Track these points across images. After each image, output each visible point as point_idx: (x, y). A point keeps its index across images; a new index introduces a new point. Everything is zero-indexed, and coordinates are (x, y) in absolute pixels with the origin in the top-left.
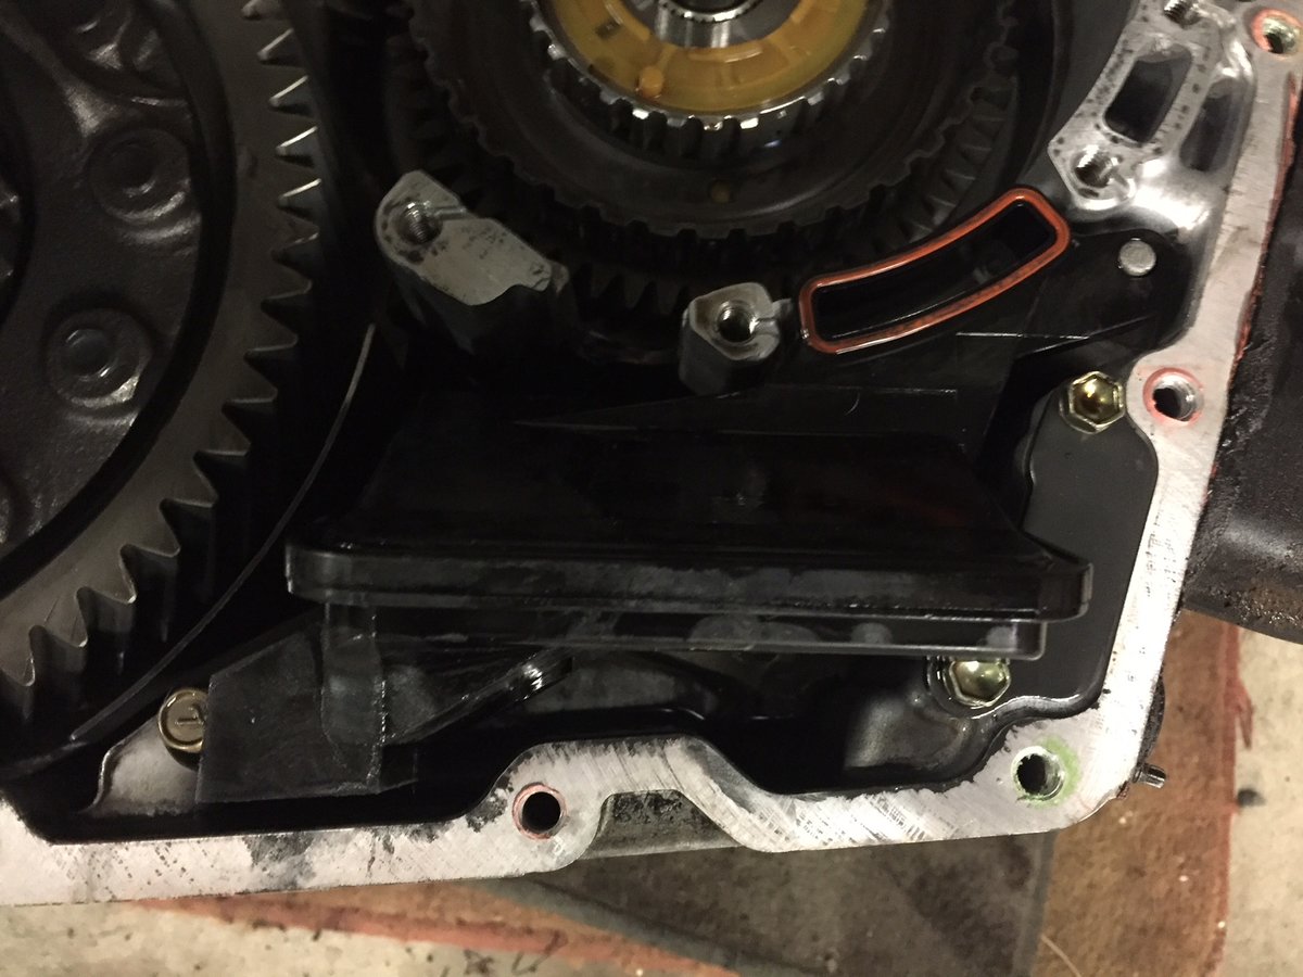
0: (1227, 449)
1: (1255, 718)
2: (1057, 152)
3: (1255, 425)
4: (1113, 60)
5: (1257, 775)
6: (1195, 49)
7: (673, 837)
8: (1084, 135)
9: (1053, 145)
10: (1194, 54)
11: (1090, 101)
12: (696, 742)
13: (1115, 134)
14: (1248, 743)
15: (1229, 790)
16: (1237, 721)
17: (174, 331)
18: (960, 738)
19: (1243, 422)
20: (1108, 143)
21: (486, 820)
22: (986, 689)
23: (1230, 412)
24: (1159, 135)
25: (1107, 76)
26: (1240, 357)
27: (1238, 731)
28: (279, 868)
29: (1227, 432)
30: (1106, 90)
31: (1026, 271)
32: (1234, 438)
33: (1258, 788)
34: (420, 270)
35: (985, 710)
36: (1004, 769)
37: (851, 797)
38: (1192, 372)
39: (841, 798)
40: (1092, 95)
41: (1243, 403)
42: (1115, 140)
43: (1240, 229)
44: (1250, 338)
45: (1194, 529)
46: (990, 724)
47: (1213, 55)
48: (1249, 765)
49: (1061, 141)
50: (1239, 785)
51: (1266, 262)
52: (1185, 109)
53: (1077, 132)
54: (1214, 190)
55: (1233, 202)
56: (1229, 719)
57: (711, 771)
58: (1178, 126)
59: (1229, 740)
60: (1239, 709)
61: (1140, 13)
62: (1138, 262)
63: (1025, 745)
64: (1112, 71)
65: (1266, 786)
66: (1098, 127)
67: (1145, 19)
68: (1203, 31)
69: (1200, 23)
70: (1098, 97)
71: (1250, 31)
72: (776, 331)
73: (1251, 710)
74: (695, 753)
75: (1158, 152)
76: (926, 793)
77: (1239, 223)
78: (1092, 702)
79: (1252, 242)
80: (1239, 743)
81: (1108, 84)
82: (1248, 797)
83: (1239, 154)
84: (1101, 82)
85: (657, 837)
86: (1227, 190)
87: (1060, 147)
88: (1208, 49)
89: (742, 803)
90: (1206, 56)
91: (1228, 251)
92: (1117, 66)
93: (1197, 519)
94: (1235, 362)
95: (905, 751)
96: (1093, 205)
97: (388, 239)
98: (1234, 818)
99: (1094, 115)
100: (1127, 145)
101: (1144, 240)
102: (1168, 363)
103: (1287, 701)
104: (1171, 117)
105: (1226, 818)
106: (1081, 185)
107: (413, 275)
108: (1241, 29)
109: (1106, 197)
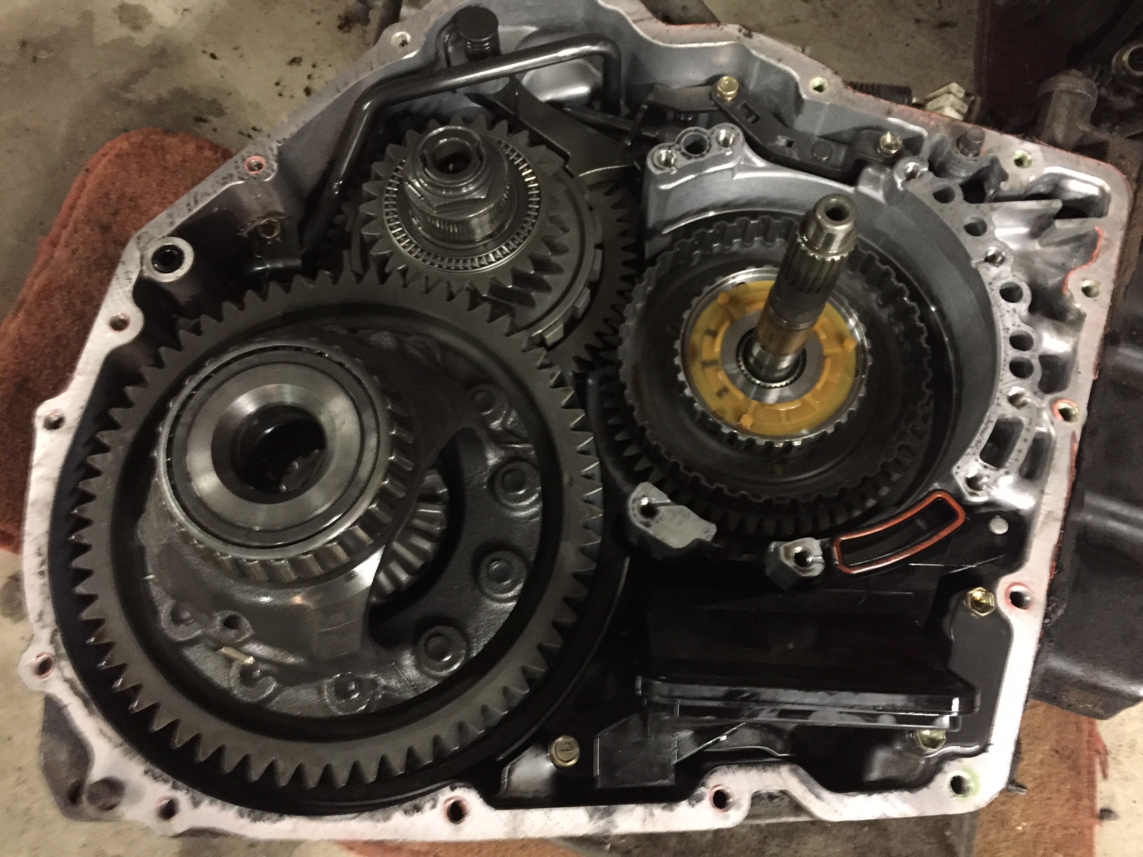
0: (1046, 624)
1: (1109, 758)
2: (957, 473)
3: (1060, 612)
4: (983, 426)
5: (1112, 798)
6: (1024, 420)
7: (779, 814)
8: (970, 464)
9: (954, 470)
10: (1025, 423)
11: (972, 447)
12: (794, 766)
13: (985, 464)
14: (1105, 776)
15: (1092, 809)
16: (1097, 760)
17: (532, 559)
18: (921, 768)
19: (1054, 611)
20: (982, 468)
21: (697, 802)
22: (934, 743)
23: (1048, 605)
24: (1007, 464)
25: (981, 434)
26: (1052, 577)
27: (1098, 768)
28: (602, 823)
29: (1046, 616)
30: (979, 442)
31: (944, 533)
32: (1050, 618)
33: (1113, 808)
34: (651, 531)
35: (935, 753)
36: (943, 781)
37: (870, 795)
38: (1029, 586)
39: (866, 795)
40: (973, 444)
41: (1053, 601)
42: (985, 467)
43: (1049, 512)
44: (1057, 567)
45: (1033, 663)
46: (935, 761)
47: (1033, 423)
48: (1107, 791)
49: (958, 467)
50: (1100, 805)
51: (1063, 528)
52: (1020, 451)
53: (966, 462)
54: (1036, 491)
55: (1045, 498)
56: (1091, 759)
57: (803, 781)
58: (1016, 460)
59: (1092, 773)
60: (1098, 752)
61: (996, 401)
62: (999, 528)
63: (953, 770)
64: (983, 432)
65: (1118, 807)
66: (976, 460)
67: (999, 405)
68: (1028, 410)
69: (1027, 406)
70: (976, 445)
71: (1052, 409)
72: (823, 561)
73: (1106, 753)
74: (794, 771)
75: (1007, 473)
76: (906, 794)
77: (1050, 509)
78: (983, 750)
79: (1056, 519)
80: (1099, 775)
81: (981, 438)
82: (1106, 814)
83: (1048, 474)
84: (977, 438)
85: (772, 815)
86: (1042, 492)
87: (958, 470)
88: (1031, 420)
89: (818, 796)
90: (1030, 424)
91: (1044, 523)
92: (985, 429)
93: (1033, 659)
94: (1050, 580)
95: (893, 773)
96: (975, 500)
97: (635, 515)
98: (1097, 828)
99: (974, 454)
100: (992, 469)
101: (1002, 517)
102: (1016, 580)
103: (1132, 747)
104: (1014, 455)
105: (1091, 828)
106: (970, 490)
107: (646, 533)
108: (1048, 408)
109: (982, 496)
